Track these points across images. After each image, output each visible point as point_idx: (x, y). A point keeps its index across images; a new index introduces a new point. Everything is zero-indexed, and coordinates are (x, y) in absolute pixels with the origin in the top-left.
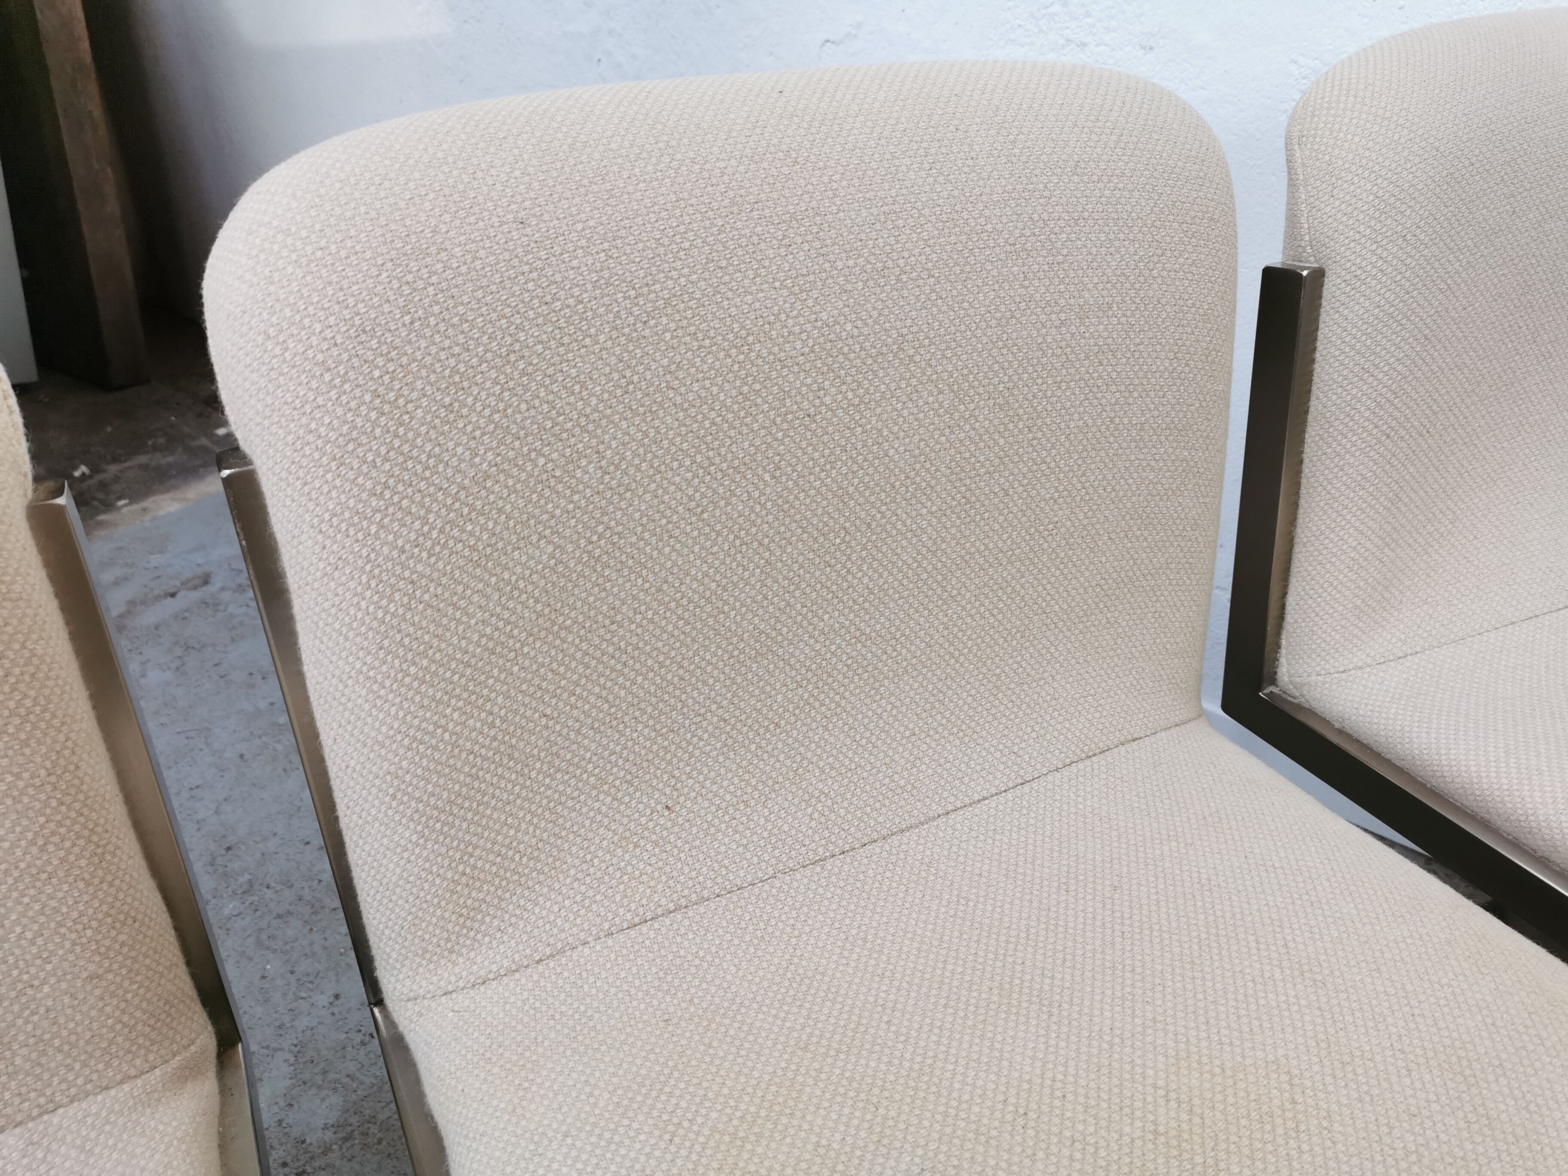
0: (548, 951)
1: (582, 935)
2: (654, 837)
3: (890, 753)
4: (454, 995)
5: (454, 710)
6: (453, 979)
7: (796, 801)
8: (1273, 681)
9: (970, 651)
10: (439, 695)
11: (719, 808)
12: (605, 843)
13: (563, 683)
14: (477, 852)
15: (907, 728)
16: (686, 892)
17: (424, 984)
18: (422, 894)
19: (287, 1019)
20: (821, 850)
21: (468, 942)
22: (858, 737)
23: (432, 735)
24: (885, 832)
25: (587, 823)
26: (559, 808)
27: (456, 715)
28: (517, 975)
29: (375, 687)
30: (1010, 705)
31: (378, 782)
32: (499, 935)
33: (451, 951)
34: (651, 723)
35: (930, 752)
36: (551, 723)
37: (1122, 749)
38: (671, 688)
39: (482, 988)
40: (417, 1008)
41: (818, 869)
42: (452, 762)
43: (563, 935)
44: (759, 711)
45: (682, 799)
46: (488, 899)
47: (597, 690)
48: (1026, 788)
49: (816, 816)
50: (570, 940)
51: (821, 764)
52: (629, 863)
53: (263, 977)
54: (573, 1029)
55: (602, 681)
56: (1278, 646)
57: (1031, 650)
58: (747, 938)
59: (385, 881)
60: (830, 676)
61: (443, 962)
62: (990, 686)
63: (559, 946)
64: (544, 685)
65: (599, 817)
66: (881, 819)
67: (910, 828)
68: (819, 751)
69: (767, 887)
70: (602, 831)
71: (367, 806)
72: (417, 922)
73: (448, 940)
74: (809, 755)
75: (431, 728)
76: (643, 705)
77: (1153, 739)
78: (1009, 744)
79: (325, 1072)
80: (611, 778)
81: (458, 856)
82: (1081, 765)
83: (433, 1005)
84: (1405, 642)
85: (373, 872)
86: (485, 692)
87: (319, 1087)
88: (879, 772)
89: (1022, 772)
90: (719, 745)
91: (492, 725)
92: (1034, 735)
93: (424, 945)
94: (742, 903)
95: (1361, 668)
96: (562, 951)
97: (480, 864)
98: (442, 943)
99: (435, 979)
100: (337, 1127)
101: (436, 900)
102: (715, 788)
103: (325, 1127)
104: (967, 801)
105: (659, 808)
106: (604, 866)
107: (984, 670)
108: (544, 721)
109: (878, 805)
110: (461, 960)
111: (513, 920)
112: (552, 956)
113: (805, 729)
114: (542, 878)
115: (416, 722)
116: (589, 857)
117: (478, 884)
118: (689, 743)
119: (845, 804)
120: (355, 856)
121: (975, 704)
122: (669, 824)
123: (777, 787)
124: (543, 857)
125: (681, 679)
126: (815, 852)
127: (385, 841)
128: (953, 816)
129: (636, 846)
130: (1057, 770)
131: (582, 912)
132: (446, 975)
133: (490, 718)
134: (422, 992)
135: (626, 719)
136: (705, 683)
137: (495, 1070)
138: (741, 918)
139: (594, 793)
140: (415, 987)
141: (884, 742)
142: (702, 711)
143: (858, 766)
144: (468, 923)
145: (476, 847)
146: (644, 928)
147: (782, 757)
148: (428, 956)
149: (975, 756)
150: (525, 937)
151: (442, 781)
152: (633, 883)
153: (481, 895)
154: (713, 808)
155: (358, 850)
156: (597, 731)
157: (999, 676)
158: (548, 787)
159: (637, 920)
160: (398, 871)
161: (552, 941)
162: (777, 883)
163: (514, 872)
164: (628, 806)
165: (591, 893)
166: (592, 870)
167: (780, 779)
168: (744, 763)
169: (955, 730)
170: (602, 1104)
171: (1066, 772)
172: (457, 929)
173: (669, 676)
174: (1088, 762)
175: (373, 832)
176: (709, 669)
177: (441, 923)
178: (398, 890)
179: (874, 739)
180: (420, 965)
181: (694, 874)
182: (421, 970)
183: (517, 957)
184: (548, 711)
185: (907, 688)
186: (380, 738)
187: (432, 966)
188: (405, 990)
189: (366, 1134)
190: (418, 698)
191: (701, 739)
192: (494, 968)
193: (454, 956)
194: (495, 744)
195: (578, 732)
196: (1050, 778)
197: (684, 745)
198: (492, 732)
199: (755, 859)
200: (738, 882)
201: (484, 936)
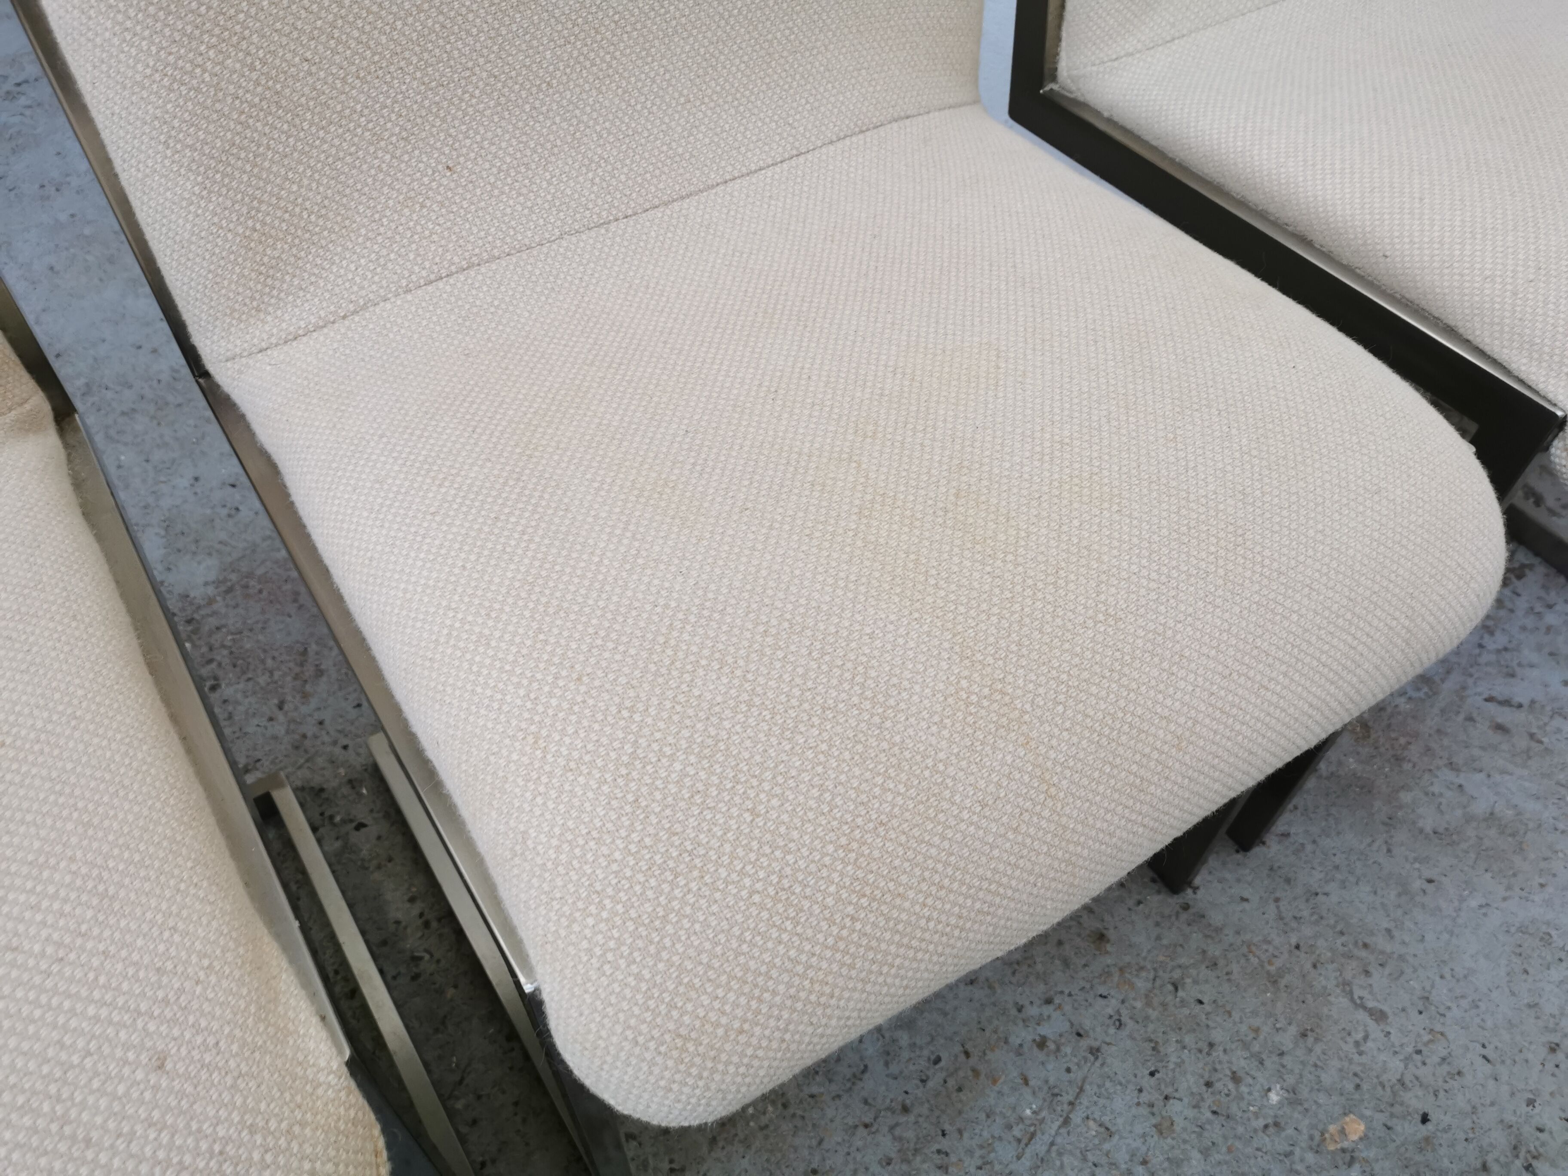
0: (351, 307)
1: (382, 292)
2: (439, 198)
3: (667, 120)
4: (269, 352)
5: (209, 48)
6: (265, 336)
7: (576, 165)
8: (1054, 78)
9: (740, 13)
10: (189, 29)
11: (500, 170)
12: (391, 202)
13: (319, 23)
14: (264, 207)
15: (681, 95)
16: (477, 251)
17: (238, 342)
18: (217, 251)
19: (151, 500)
20: (604, 214)
21: (273, 301)
22: (633, 102)
23: (191, 74)
24: (665, 198)
25: (370, 180)
26: (339, 165)
27: (211, 53)
28: (325, 330)
29: (120, 17)
30: (784, 74)
31: (147, 129)
32: (301, 294)
33: (258, 310)
34: (418, 75)
35: (706, 121)
36: (314, 69)
37: (895, 125)
38: (433, 37)
39: (294, 344)
40: (236, 367)
41: (603, 231)
42: (218, 106)
43: (364, 293)
44: (528, 67)
45: (462, 159)
46: (284, 256)
47: (356, 33)
48: (801, 159)
49: (597, 180)
50: (371, 296)
51: (598, 128)
52: (417, 223)
53: (119, 467)
54: (383, 366)
55: (360, 23)
56: (1059, 39)
57: (803, 15)
58: (538, 289)
59: (178, 238)
60: (597, 32)
61: (252, 321)
62: (763, 53)
63: (361, 302)
64: (299, 24)
65: (381, 176)
66: (661, 186)
67: (689, 196)
68: (595, 115)
69: (554, 246)
70: (386, 190)
71: (142, 157)
72: (218, 280)
73: (253, 299)
74: (585, 118)
75: (188, 67)
76: (407, 54)
77: (925, 117)
78: (784, 115)
79: (197, 541)
80: (386, 135)
81: (245, 210)
82: (854, 139)
83: (251, 362)
84: (1173, 25)
85: (164, 230)
86: (238, 28)
87: (194, 553)
88: (656, 139)
89: (797, 144)
90: (492, 103)
91: (252, 68)
92: (808, 107)
93: (230, 303)
94: (532, 260)
95: (1132, 54)
96: (364, 308)
97: (268, 220)
98: (247, 301)
99: (248, 337)
100: (218, 583)
101: (232, 257)
102: (493, 149)
103: (206, 584)
104: (744, 170)
105: (440, 167)
106: (393, 225)
107: (755, 34)
108: (306, 66)
109: (657, 172)
110: (269, 318)
111: (313, 279)
112: (355, 312)
113: (578, 90)
114: (333, 237)
115: (171, 59)
116: (377, 216)
117: (271, 241)
118: (461, 100)
119: (625, 170)
120: (143, 215)
121: (748, 72)
122: (452, 185)
123: (556, 150)
124: (331, 215)
125: (443, 26)
126: (599, 215)
127: (168, 194)
128: (731, 184)
129: (422, 206)
130: (831, 142)
131: (379, 270)
132: (257, 333)
133: (249, 60)
134: (238, 350)
135: (392, 69)
136: (468, 32)
137: (315, 401)
138: (531, 273)
139: (372, 149)
140: (230, 346)
141: (659, 108)
142: (470, 64)
143: (635, 132)
144: (269, 281)
145: (261, 202)
146: (441, 284)
147: (558, 120)
148: (236, 315)
149: (751, 126)
150: (327, 295)
151: (212, 128)
152: (425, 242)
153: (276, 254)
154: (495, 170)
155: (145, 208)
156: (363, 81)
157: (771, 42)
158: (323, 141)
159: (432, 277)
160: (188, 226)
161: (353, 297)
162: (564, 243)
163: (305, 230)
164: (408, 166)
165: (384, 252)
166: (382, 230)
167: (559, 143)
168: (520, 124)
169: (730, 98)
170: (411, 413)
171: (840, 145)
172: (259, 287)
173: (430, 23)
174: (861, 136)
175: (154, 185)
176: (471, 16)
177: (242, 281)
178: (193, 247)
179: (649, 105)
180: (231, 325)
181: (482, 234)
182: (233, 329)
183: (322, 313)
184: (308, 55)
185: (678, 50)
186: (138, 78)
187: (242, 326)
188: (222, 351)
189: (246, 587)
190: (167, 32)
191: (472, 96)
192: (302, 324)
193: (262, 316)
194: (259, 89)
195: (344, 80)
196: (824, 150)
197: (456, 101)
198: (254, 75)
199: (541, 222)
200: (527, 241)
201: (287, 295)
